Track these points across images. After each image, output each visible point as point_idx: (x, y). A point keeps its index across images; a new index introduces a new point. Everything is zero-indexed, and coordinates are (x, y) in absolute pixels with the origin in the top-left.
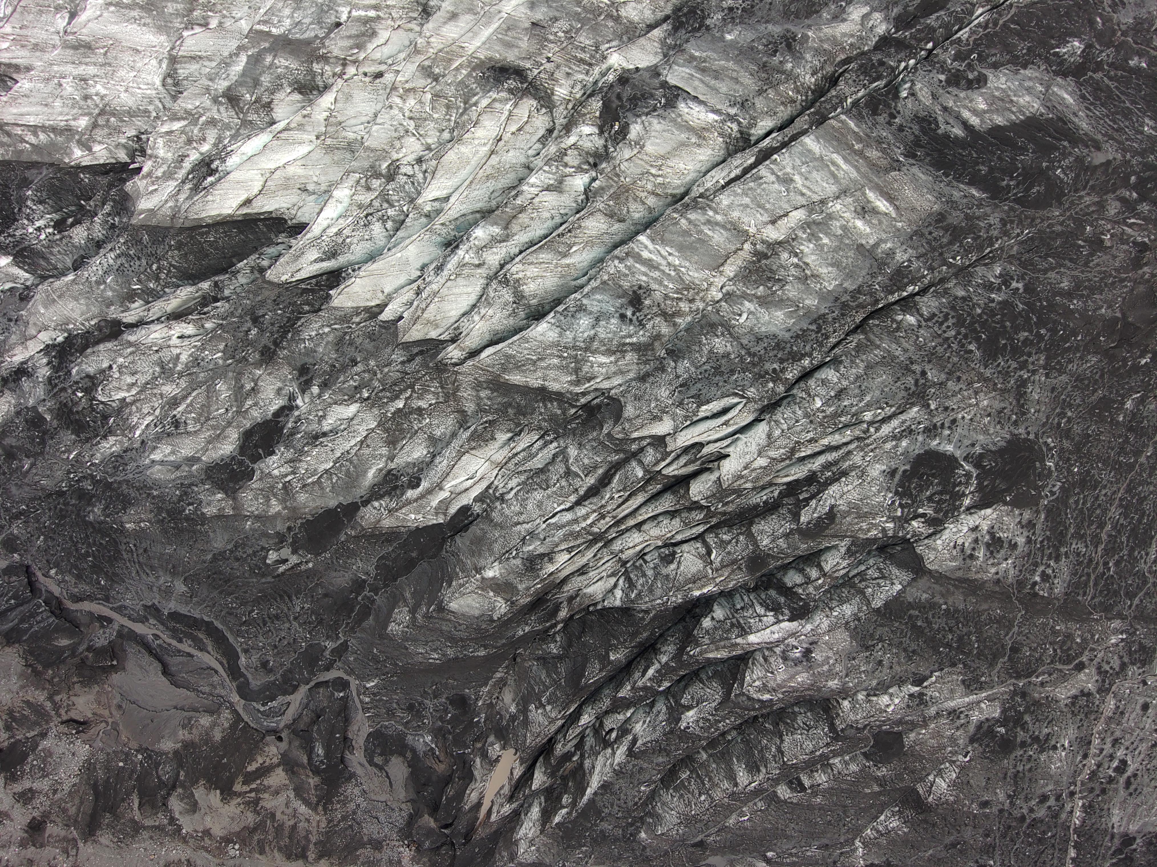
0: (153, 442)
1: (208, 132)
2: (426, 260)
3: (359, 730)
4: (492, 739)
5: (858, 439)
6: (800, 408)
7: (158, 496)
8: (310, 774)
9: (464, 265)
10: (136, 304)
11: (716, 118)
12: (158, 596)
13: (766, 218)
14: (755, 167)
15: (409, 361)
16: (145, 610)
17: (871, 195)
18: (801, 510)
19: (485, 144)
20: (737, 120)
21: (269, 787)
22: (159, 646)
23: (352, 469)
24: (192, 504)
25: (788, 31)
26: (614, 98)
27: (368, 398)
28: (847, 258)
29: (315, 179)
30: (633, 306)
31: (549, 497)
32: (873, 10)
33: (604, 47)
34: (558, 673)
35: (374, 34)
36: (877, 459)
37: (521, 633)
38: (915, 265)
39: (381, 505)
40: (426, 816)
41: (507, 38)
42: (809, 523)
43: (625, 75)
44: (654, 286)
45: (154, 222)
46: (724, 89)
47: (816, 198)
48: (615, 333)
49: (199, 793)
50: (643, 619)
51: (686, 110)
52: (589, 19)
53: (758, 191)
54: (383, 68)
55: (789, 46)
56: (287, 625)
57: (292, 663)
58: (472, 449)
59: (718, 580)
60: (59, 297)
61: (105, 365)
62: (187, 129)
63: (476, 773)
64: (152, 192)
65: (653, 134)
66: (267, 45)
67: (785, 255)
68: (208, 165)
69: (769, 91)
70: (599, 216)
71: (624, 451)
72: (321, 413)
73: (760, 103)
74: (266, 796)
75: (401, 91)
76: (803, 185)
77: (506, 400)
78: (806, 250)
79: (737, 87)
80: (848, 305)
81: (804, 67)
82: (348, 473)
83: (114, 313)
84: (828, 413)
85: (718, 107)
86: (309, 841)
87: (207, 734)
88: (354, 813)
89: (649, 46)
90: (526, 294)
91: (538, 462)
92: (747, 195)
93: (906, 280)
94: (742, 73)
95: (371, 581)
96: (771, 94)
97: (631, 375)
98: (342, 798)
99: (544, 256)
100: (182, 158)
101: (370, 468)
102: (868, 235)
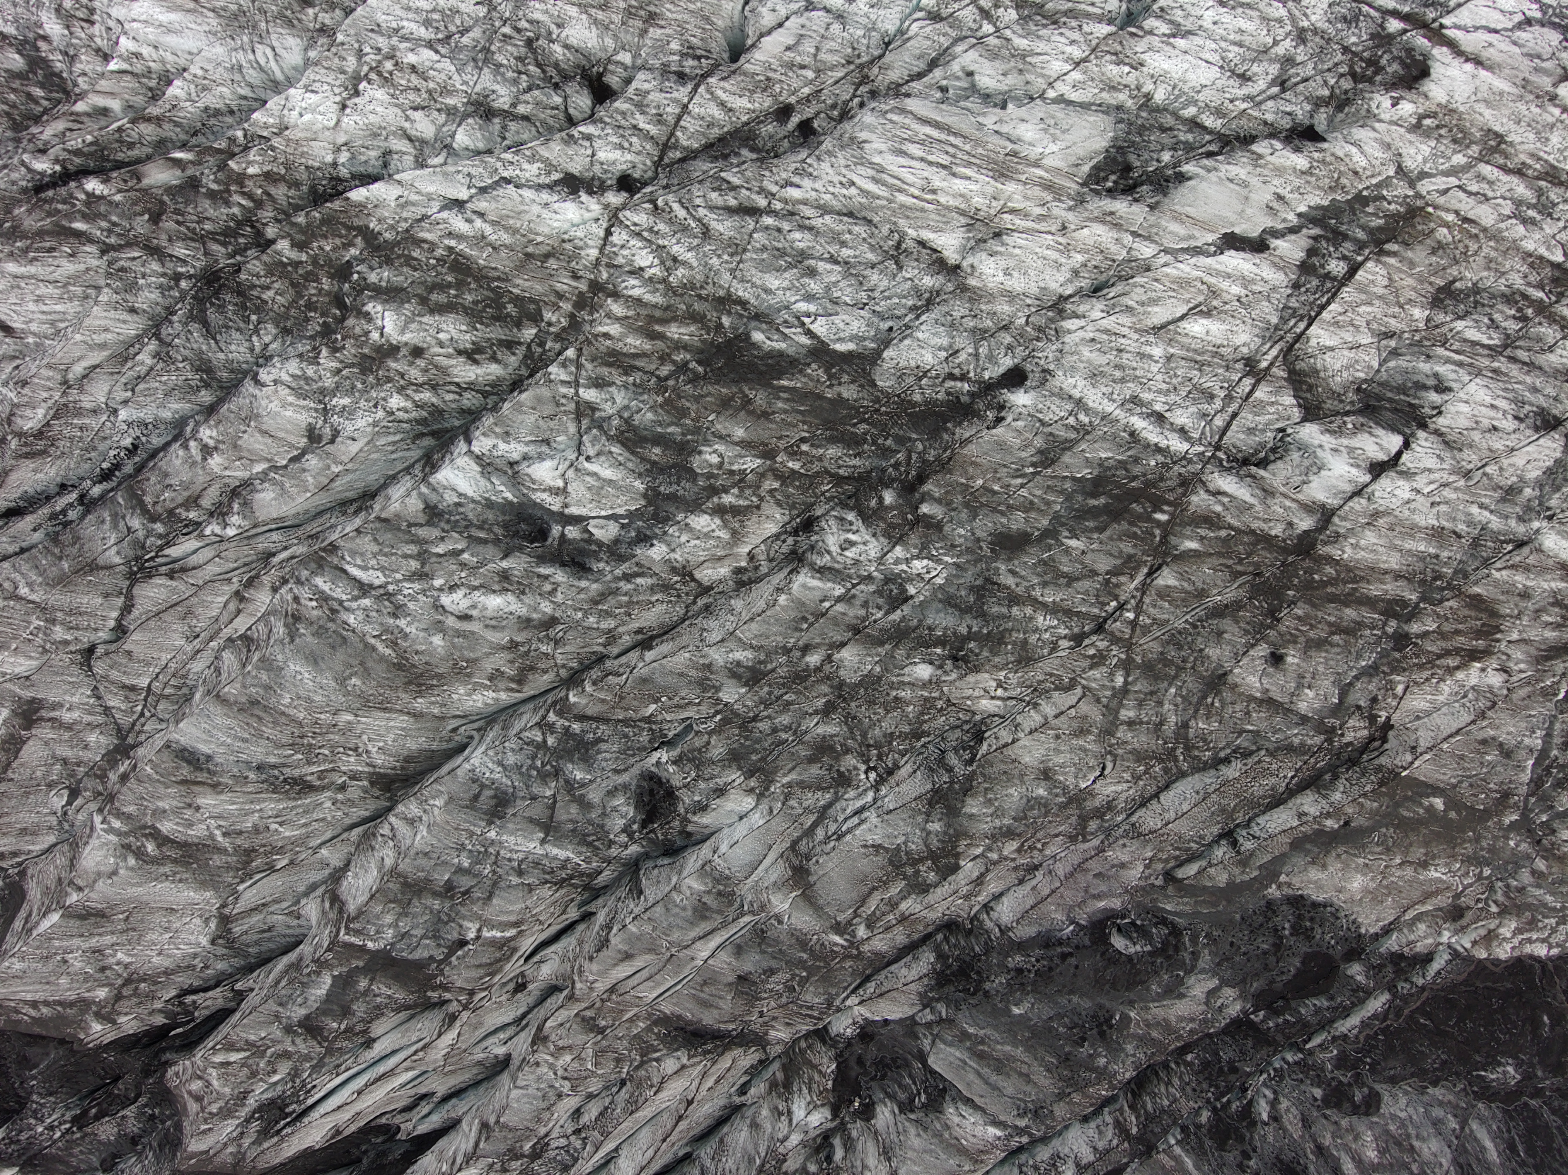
1: (279, 1063)
11: (999, 1133)
25: (1101, 1007)
26: (852, 1063)
32: (1224, 983)
41: (703, 995)
43: (869, 1029)
46: (1010, 1091)
51: (957, 1120)
55: (1102, 1034)
62: (250, 1061)
64: (204, 1132)
65: (910, 1154)
66: (361, 964)
68: (282, 1109)
69: (1074, 1095)
73: (1060, 1110)
75: (552, 1047)
79: (1028, 1088)
81: (1123, 1063)
85: (1002, 1118)
89: (903, 998)
94: (1036, 1066)
96: (1077, 1099)
100: (245, 1093)
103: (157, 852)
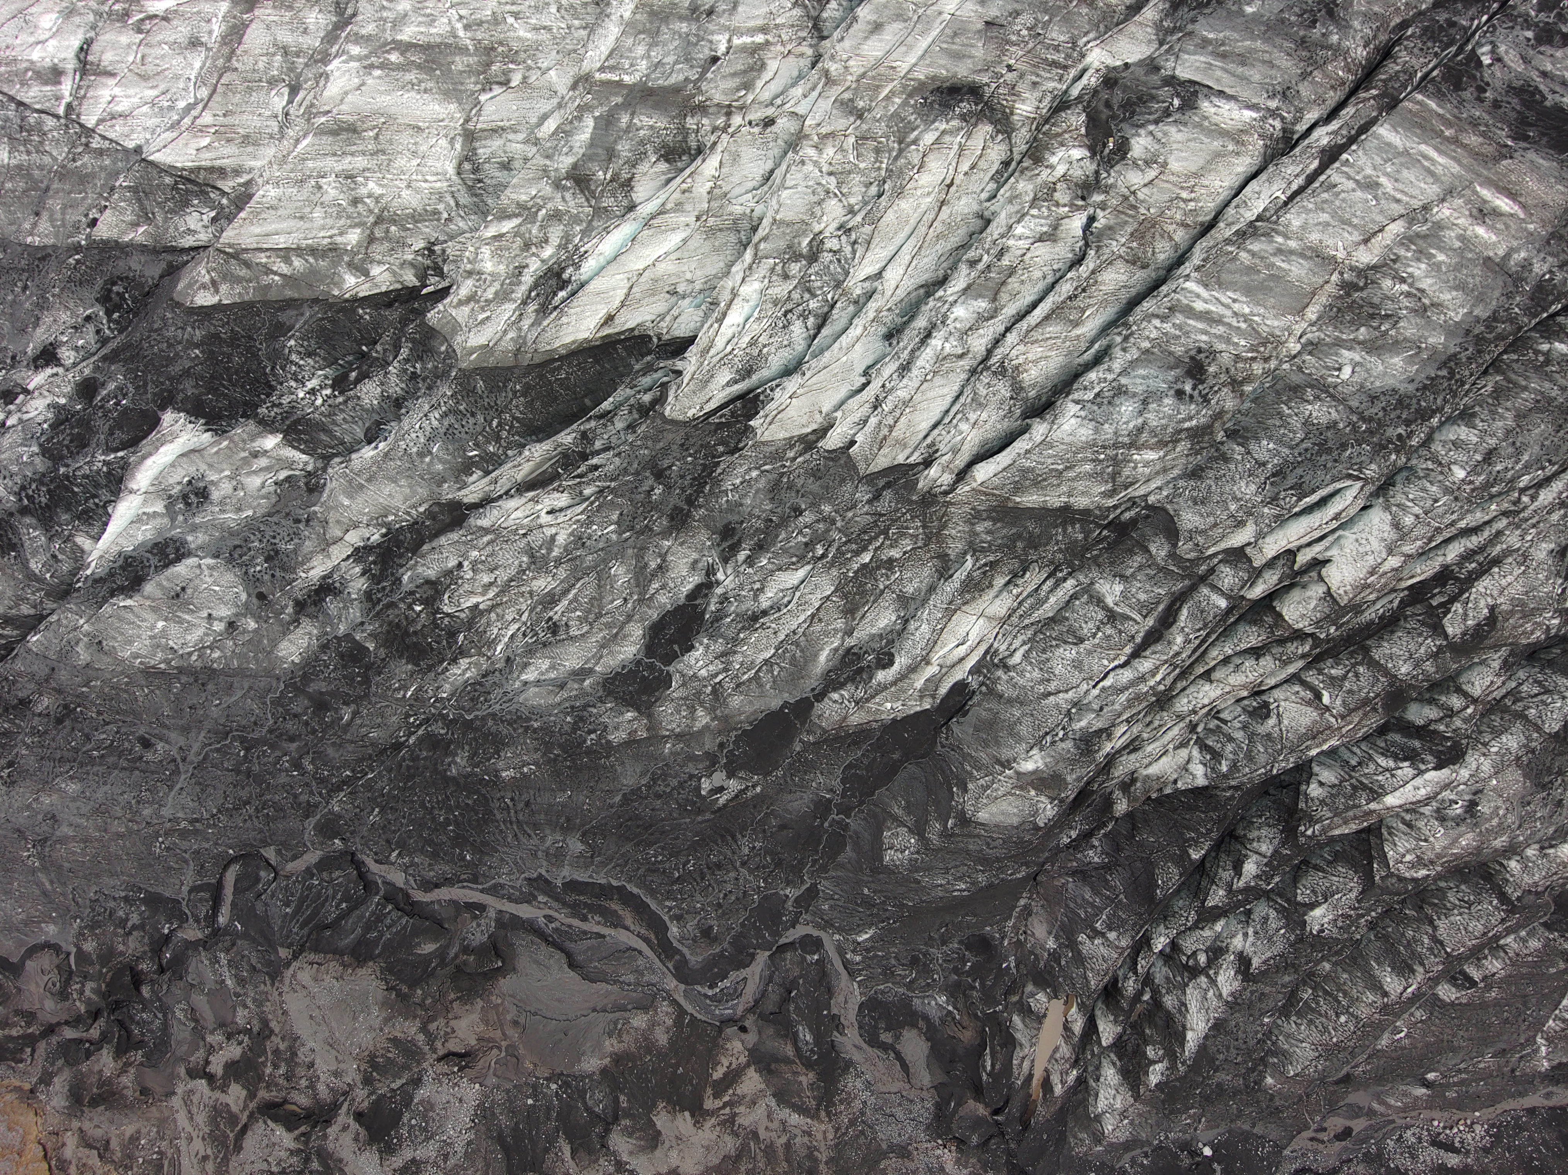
0: (522, 657)
1: (551, 229)
2: (869, 361)
3: (846, 1002)
4: (1030, 988)
5: (1505, 514)
6: (1432, 483)
7: (541, 728)
8: (800, 1068)
9: (944, 358)
10: (475, 477)
11: (1255, 115)
12: (545, 863)
13: (1357, 237)
14: (1322, 173)
15: (877, 497)
16: (530, 885)
17: (1485, 193)
18: (1441, 620)
19: (929, 194)
20: (1280, 116)
21: (744, 1097)
22: (556, 930)
23: (798, 654)
24: (594, 731)
26: (1101, 107)
27: (824, 556)
28: (1473, 276)
29: (689, 276)
30: (1193, 377)
31: (1089, 653)
33: (1081, 42)
34: (1112, 889)
35: (763, 66)
36: (1542, 537)
37: (1066, 840)
38: (1559, 276)
39: (842, 696)
40: (971, 1102)
41: (954, 47)
42: (1464, 634)
43: (1112, 75)
44: (1220, 346)
45: (491, 362)
46: (1257, 77)
47: (1416, 204)
48: (1170, 417)
49: (661, 1120)
50: (1232, 798)
51: (1213, 110)
52: (1059, 7)
53: (1337, 203)
54: (770, 112)
55: (1331, 14)
56: (733, 874)
57: (743, 925)
58: (964, 604)
59: (1344, 730)
60: (369, 480)
61: (452, 563)
62: (523, 228)
63: (1018, 1035)
64: (482, 322)
65: (1175, 146)
66: (619, 100)
67: (1387, 283)
68: (559, 275)
69: (1315, 73)
70: (1120, 265)
71: (1189, 576)
72: (757, 586)
73: (1305, 90)
74: (742, 1109)
75: (816, 138)
76: (1395, 189)
77: (1014, 531)
78: (1417, 273)
79: (1273, 72)
80: (1484, 338)
81: (1353, 38)
82: (793, 661)
83: (448, 492)
84: (1477, 483)
85: (1254, 101)
86: (816, 1160)
87: (646, 1039)
88: (863, 1114)
89: (1140, 34)
90: (1025, 385)
91: (1048, 609)
92: (1323, 210)
93: (1551, 298)
94: (1276, 54)
95: (838, 800)
96: (1318, 76)
97: (1176, 472)
98: (844, 1095)
99: (1052, 329)
100: (520, 270)
101: (822, 649)
102: (1494, 244)
103: (401, 59)
